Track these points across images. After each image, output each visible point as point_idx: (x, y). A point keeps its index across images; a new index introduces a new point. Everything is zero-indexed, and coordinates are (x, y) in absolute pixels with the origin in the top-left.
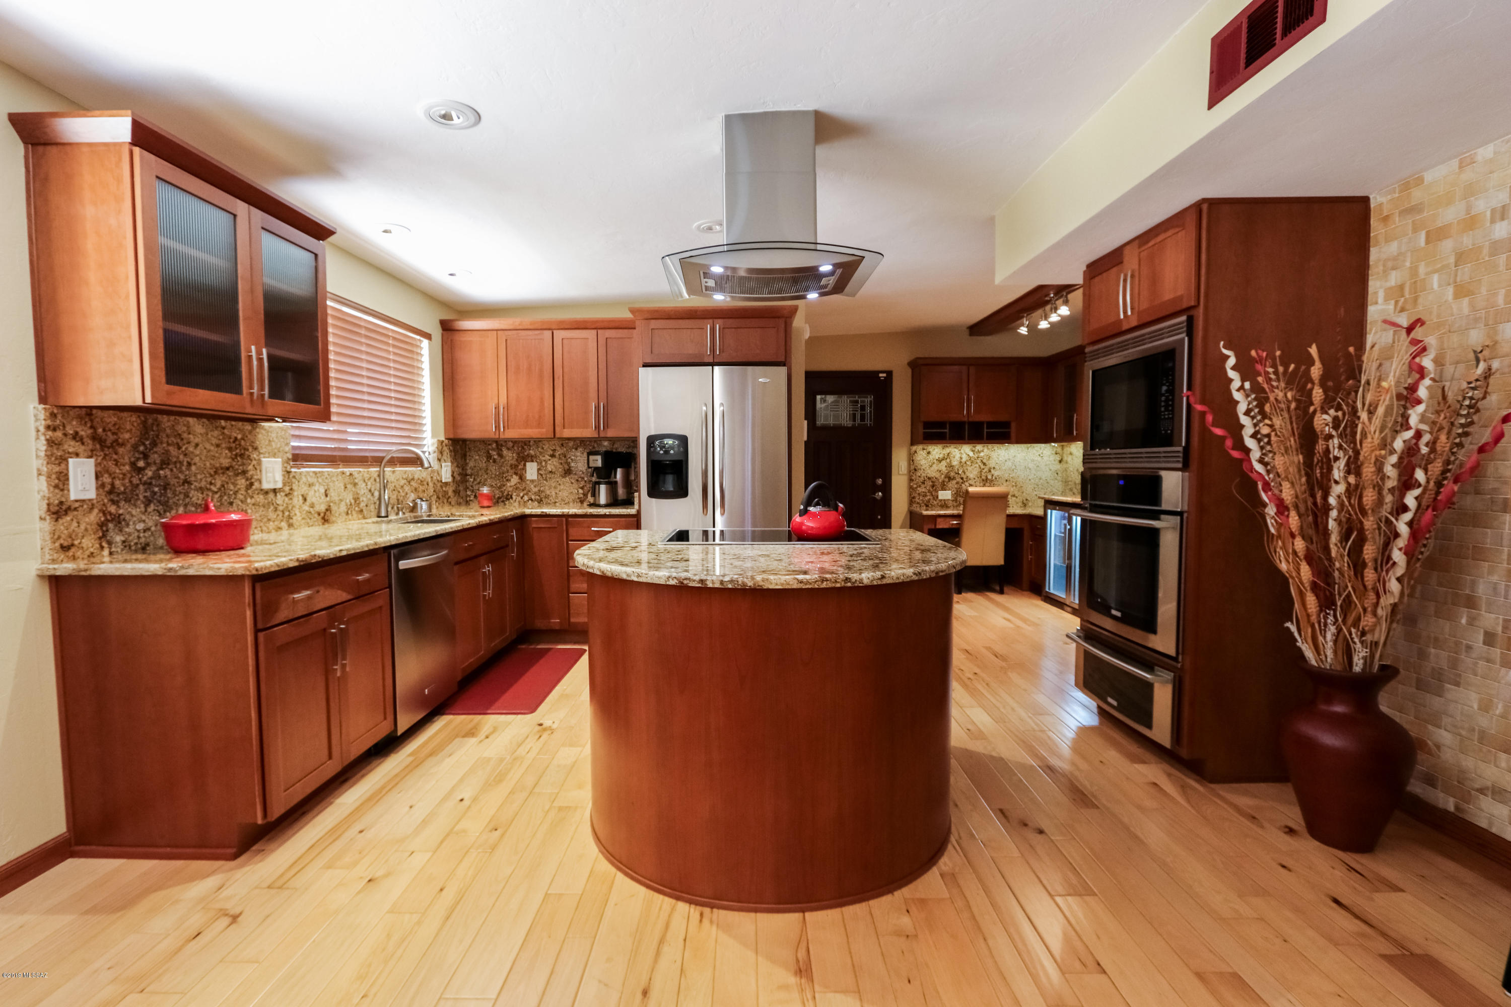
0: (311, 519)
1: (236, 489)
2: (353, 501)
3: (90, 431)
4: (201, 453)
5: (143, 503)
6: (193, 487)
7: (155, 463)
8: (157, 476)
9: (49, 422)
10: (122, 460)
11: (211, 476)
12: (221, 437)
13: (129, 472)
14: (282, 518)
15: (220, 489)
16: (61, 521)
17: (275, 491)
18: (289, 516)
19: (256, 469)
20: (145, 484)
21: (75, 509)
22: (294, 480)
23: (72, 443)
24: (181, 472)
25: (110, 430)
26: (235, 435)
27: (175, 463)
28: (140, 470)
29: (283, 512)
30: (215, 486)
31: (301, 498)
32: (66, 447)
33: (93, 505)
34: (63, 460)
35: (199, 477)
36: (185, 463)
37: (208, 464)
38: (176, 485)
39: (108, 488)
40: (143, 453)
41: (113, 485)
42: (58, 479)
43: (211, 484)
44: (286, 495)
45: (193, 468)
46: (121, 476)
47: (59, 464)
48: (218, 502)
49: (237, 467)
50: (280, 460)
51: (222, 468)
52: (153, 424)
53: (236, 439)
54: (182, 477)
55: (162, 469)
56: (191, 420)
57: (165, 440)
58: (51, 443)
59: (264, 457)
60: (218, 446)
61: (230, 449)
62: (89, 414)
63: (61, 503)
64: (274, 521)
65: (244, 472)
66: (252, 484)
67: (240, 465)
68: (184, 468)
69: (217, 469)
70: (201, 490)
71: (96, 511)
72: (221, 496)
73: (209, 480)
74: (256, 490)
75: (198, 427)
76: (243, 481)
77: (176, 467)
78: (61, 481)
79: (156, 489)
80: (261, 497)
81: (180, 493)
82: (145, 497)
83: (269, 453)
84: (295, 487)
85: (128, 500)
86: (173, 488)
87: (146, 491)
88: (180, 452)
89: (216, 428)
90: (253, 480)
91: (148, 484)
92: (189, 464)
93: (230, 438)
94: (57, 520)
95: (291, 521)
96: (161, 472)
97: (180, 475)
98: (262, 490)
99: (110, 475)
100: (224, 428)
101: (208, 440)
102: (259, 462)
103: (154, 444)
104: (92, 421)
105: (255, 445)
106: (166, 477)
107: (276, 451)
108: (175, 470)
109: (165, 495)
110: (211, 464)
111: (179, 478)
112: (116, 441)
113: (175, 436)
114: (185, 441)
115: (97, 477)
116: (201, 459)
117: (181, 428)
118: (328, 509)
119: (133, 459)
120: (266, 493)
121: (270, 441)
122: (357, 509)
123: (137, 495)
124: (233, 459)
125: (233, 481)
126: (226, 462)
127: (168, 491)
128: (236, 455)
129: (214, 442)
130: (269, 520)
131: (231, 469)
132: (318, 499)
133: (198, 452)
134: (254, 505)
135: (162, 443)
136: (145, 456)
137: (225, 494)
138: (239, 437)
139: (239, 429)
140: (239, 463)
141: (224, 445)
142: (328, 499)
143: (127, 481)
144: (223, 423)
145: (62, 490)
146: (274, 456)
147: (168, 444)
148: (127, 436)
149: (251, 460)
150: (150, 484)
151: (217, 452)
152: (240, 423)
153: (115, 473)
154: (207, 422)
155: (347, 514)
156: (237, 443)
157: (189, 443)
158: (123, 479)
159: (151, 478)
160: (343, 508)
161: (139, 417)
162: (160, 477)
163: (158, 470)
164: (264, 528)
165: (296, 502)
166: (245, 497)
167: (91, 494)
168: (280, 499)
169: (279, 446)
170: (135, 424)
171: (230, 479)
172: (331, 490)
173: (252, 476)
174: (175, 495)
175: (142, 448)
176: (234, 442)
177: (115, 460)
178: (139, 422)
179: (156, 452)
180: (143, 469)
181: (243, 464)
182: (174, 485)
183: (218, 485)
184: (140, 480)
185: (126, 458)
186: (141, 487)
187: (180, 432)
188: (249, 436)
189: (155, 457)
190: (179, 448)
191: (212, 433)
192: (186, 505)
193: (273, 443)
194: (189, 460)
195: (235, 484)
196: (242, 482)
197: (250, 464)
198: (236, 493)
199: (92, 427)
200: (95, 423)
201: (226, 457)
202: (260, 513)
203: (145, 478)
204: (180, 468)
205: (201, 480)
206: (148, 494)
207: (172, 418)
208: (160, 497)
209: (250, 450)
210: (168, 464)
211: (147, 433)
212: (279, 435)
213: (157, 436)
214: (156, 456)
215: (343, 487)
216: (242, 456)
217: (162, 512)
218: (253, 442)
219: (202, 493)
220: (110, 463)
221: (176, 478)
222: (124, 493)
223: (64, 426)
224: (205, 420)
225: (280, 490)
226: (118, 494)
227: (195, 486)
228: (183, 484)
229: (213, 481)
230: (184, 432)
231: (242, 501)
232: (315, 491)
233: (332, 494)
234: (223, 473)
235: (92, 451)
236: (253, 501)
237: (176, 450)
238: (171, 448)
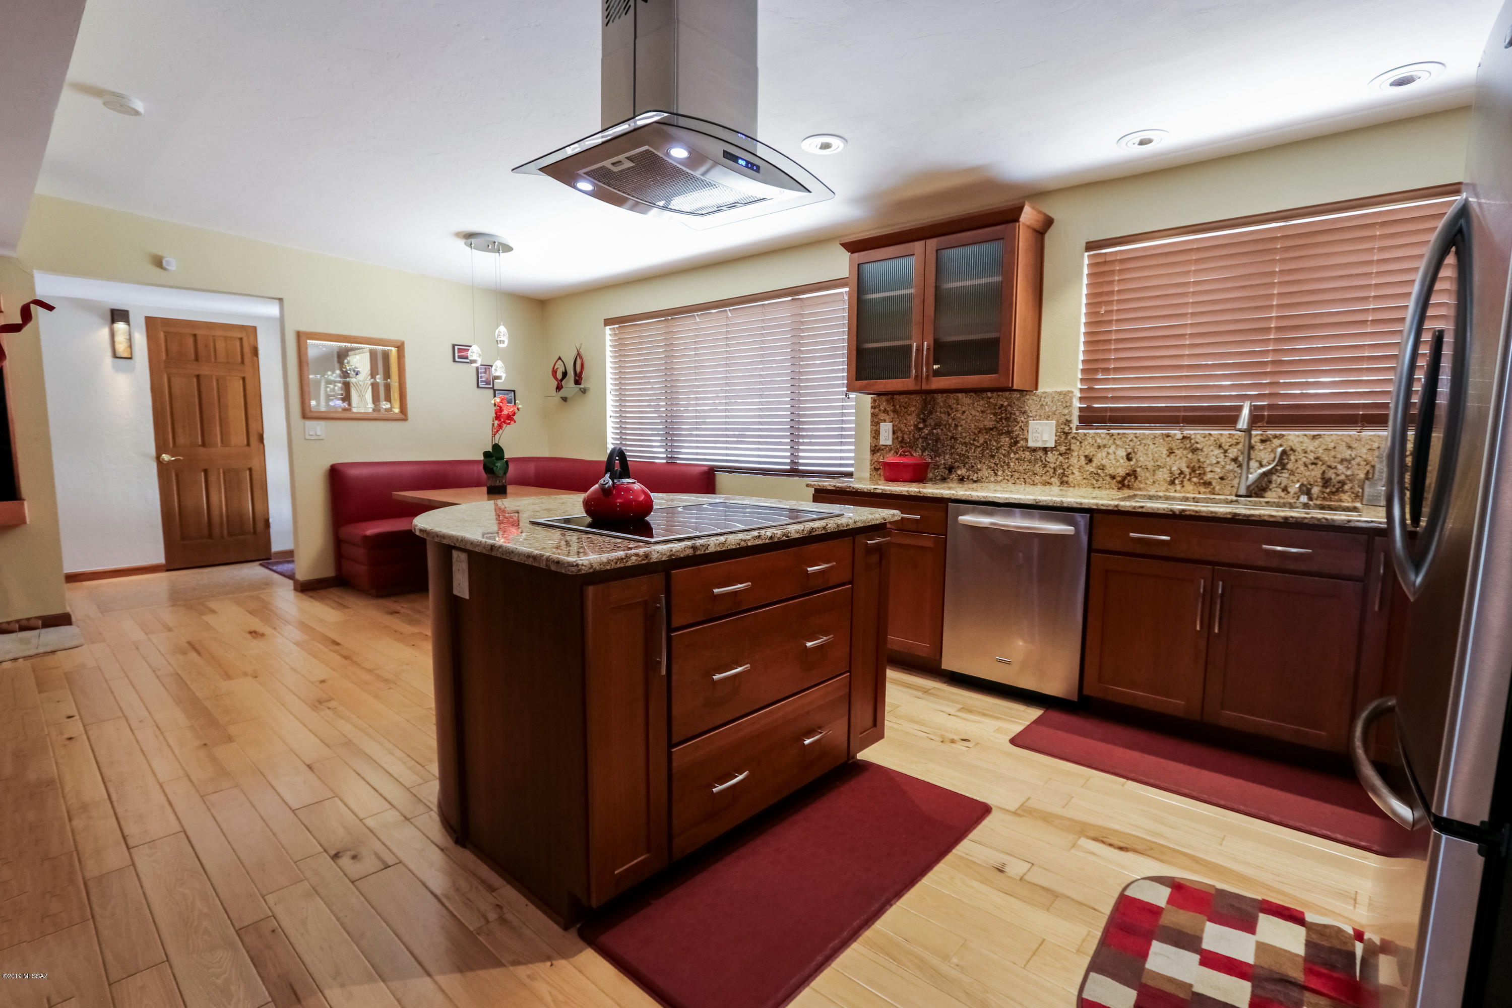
0: (1097, 481)
1: (999, 445)
2: (1187, 471)
3: (892, 408)
4: (967, 418)
5: (921, 449)
6: (958, 442)
7: (930, 425)
8: (931, 433)
9: (873, 404)
10: (909, 424)
11: (975, 434)
12: (987, 406)
13: (913, 430)
14: (1052, 475)
15: (982, 444)
16: (875, 455)
17: (1045, 450)
18: (1063, 473)
19: (1023, 430)
20: (923, 438)
21: (882, 450)
22: (1073, 441)
23: (883, 415)
24: (950, 431)
25: (903, 406)
26: (1002, 403)
27: (945, 425)
28: (920, 429)
29: (1055, 469)
30: (978, 442)
31: (1083, 458)
32: (880, 416)
33: (891, 448)
34: (878, 424)
35: (964, 435)
36: (953, 425)
37: (973, 426)
38: (945, 440)
39: (900, 439)
40: (923, 419)
41: (903, 438)
42: (875, 433)
43: (974, 440)
44: (1061, 454)
45: (960, 428)
46: (908, 433)
47: (876, 426)
48: (979, 453)
49: (1001, 428)
50: (1054, 422)
51: (986, 429)
52: (930, 401)
53: (1002, 405)
54: (950, 434)
55: (935, 429)
56: (960, 395)
57: (939, 410)
58: (873, 415)
59: (1034, 420)
60: (983, 412)
61: (995, 414)
62: (892, 398)
63: (876, 446)
64: (1042, 476)
65: (1009, 433)
66: (1016, 442)
67: (1003, 427)
68: (952, 429)
69: (980, 429)
70: (965, 444)
71: (893, 452)
72: (982, 450)
73: (973, 437)
74: (1022, 447)
75: (965, 399)
76: (1007, 439)
77: (946, 428)
78: (876, 434)
79: (930, 442)
80: (1028, 453)
81: (948, 445)
82: (922, 446)
83: (1040, 416)
84: (1073, 447)
85: (911, 447)
86: (943, 442)
87: (923, 442)
88: (950, 417)
89: (983, 399)
90: (1018, 439)
91: (925, 439)
92: (956, 426)
93: (996, 405)
94: (873, 455)
95: (1065, 479)
96: (934, 431)
97: (948, 433)
98: (1029, 448)
99: (902, 432)
100: (990, 398)
101: (974, 408)
102: (1027, 423)
103: (931, 413)
104: (893, 402)
105: (1023, 410)
106: (938, 434)
107: (1050, 414)
108: (944, 429)
109: (936, 446)
110: (975, 426)
111: (947, 435)
112: (907, 412)
113: (946, 407)
114: (954, 410)
115: (894, 433)
116: (966, 422)
117: (952, 402)
118: (1133, 474)
119: (916, 423)
120: (1034, 450)
121: (1042, 405)
122: (1195, 480)
123: (917, 444)
124: (998, 422)
125: (996, 439)
126: (990, 424)
127: (939, 443)
128: (1001, 419)
129: (979, 410)
130: (1035, 474)
131: (995, 430)
132: (1114, 462)
133: (964, 417)
134: (1017, 459)
135: (936, 412)
136: (924, 421)
137: (987, 449)
138: (1006, 404)
139: (1006, 398)
140: (1005, 425)
141: (989, 412)
142: (1132, 463)
143: (912, 436)
144: (989, 394)
145: (877, 439)
146: (1048, 418)
147: (941, 413)
148: (913, 409)
149: (1018, 423)
150: (926, 438)
151: (982, 417)
152: (1007, 393)
153: (904, 431)
154: (974, 395)
155: (1172, 483)
156: (1003, 409)
157: (957, 411)
158: (910, 434)
159: (927, 435)
160: (1163, 475)
161: (922, 397)
162: (933, 434)
163: (932, 429)
164: (1028, 480)
165: (1075, 461)
166: (1008, 452)
167: (890, 442)
168: (1051, 457)
169: (1054, 409)
170: (919, 401)
171: (993, 437)
172: (1140, 454)
173: (1018, 436)
174: (943, 446)
175: (922, 416)
176: (999, 408)
177: (905, 423)
178: (921, 399)
179: (932, 418)
180: (922, 429)
181: (1008, 426)
182: (943, 440)
183: (981, 442)
184: (920, 435)
185: (912, 422)
186: (920, 440)
187: (950, 404)
188: (1016, 403)
189: (930, 422)
190: (949, 415)
191: (978, 403)
192: (951, 454)
193: (1046, 407)
194: (956, 423)
195: (998, 442)
196: (1005, 440)
197: (1016, 426)
198: (998, 449)
199: (893, 405)
200: (895, 403)
201: (991, 420)
202: (1025, 467)
203: (923, 435)
204: (949, 428)
205: (966, 437)
206: (924, 444)
207: (945, 395)
208: (933, 447)
209: (1017, 414)
210: (940, 426)
211: (926, 406)
212: (1055, 399)
213: (933, 408)
214: (931, 420)
215: (1165, 452)
216: (1007, 419)
217: (933, 456)
218: (1021, 407)
219: (966, 447)
220: (902, 425)
221: (945, 435)
222: (909, 443)
223: (879, 406)
224: (972, 394)
225: (1052, 449)
226: (906, 443)
227: (960, 441)
228: (951, 439)
229: (977, 438)
230: (954, 404)
231: (1004, 455)
232: (1108, 453)
233: (1141, 459)
234: (987, 433)
235: (893, 418)
236: (1017, 456)
237: (947, 416)
238: (942, 415)
